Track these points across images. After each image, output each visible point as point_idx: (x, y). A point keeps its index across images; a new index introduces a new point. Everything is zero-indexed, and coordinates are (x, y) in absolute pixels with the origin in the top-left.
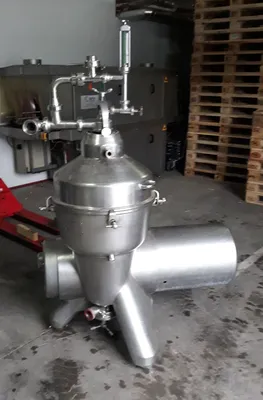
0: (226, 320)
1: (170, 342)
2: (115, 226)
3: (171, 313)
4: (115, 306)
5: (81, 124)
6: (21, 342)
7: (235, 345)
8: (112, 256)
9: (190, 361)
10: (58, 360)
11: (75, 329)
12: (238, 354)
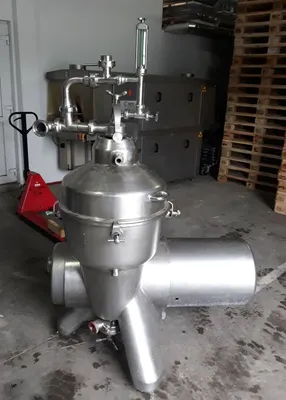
0: (241, 343)
1: (178, 363)
2: (118, 240)
3: (184, 328)
4: (120, 321)
5: (93, 127)
6: (26, 346)
7: (248, 375)
8: (116, 271)
9: (196, 389)
10: (58, 373)
11: (83, 338)
12: (250, 386)
